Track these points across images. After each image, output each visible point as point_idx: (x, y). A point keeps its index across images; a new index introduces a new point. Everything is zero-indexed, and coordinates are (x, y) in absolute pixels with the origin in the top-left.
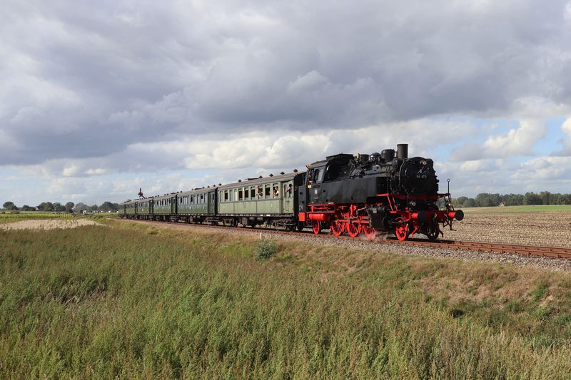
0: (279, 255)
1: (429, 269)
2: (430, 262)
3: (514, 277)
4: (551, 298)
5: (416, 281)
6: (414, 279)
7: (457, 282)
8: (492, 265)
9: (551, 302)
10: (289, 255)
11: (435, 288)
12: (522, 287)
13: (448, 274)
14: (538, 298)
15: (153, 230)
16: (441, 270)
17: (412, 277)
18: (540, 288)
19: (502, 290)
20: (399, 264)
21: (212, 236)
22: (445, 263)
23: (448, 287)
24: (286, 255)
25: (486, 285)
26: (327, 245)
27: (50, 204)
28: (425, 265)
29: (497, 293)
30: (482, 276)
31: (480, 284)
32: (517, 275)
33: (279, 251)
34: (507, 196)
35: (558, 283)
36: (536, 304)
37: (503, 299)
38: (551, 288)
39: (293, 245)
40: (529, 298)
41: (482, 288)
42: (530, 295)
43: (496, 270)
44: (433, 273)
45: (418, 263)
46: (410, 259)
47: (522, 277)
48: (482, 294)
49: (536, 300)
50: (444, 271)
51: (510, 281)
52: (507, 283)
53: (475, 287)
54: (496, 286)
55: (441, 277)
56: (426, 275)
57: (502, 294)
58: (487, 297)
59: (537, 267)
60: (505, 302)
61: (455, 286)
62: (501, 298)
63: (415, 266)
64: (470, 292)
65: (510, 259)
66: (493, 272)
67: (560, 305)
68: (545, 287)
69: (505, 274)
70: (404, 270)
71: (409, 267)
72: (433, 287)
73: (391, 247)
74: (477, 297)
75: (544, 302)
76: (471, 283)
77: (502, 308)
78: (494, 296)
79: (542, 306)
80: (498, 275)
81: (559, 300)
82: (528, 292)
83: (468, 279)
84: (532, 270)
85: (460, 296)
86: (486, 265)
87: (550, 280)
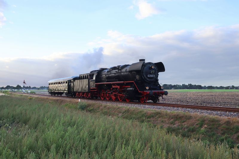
0: (88, 108)
1: (154, 115)
2: (154, 112)
3: (190, 118)
5: (149, 119)
7: (166, 120)
8: (179, 113)
9: (206, 127)
10: (92, 108)
11: (157, 122)
12: (194, 121)
13: (162, 116)
14: (201, 126)
15: (31, 98)
16: (159, 115)
17: (147, 117)
18: (201, 122)
19: (185, 123)
20: (141, 112)
21: (58, 100)
22: (160, 112)
23: (162, 122)
24: (91, 109)
25: (178, 121)
26: (108, 104)
28: (152, 112)
29: (183, 124)
30: (177, 117)
31: (176, 120)
32: (191, 116)
33: (88, 107)
34: (175, 85)
35: (209, 120)
37: (186, 126)
38: (206, 122)
39: (94, 105)
40: (197, 126)
44: (156, 116)
45: (148, 112)
46: (145, 110)
47: (193, 117)
48: (177, 125)
49: (200, 127)
50: (160, 115)
51: (188, 119)
52: (187, 120)
53: (174, 122)
54: (183, 121)
55: (159, 117)
56: (153, 117)
57: (185, 125)
58: (180, 126)
59: (198, 113)
60: (187, 127)
61: (166, 121)
62: (185, 126)
63: (148, 113)
64: (172, 124)
65: (186, 110)
66: (181, 116)
67: (210, 128)
68: (203, 122)
69: (186, 116)
70: (143, 115)
71: (145, 113)
72: (156, 122)
73: (136, 105)
74: (175, 126)
75: (203, 128)
76: (172, 120)
77: (186, 130)
78: (182, 125)
79: (203, 129)
80: (183, 117)
81: (209, 127)
82: (196, 124)
83: (171, 119)
84: (197, 114)
85: (168, 125)
86: (177, 113)
87: (205, 119)
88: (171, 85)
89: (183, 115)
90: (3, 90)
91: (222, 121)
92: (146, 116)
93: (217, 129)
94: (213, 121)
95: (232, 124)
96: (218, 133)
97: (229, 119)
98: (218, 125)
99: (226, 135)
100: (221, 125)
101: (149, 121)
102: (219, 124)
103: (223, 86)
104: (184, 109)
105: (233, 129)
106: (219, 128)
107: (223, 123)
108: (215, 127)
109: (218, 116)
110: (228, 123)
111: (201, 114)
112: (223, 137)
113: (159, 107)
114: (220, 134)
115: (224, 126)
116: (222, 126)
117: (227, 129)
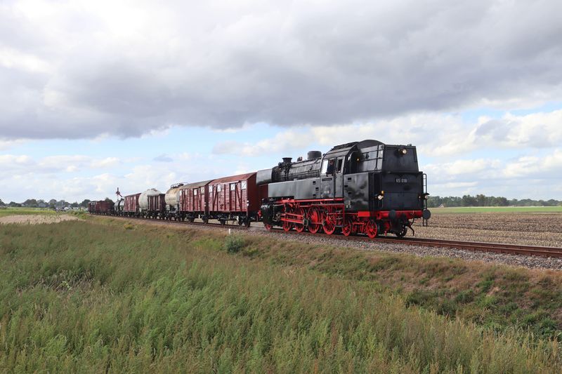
0: (247, 249)
1: (384, 263)
2: (385, 256)
3: (462, 271)
4: (497, 289)
5: (373, 274)
6: (371, 272)
7: (411, 274)
8: (441, 259)
9: (497, 292)
10: (255, 249)
11: (391, 280)
12: (470, 279)
13: (402, 268)
14: (486, 290)
15: (130, 226)
16: (396, 264)
17: (369, 269)
18: (487, 280)
19: (452, 282)
20: (357, 257)
21: (184, 231)
22: (399, 257)
23: (402, 279)
24: (253, 250)
25: (437, 277)
26: (290, 240)
27: (34, 201)
28: (381, 258)
29: (448, 284)
30: (434, 269)
31: (432, 276)
32: (465, 268)
33: (247, 245)
34: (446, 198)
35: (504, 275)
36: (483, 294)
37: (454, 290)
38: (497, 280)
39: (260, 241)
40: (478, 289)
41: (434, 279)
42: (478, 286)
43: (445, 264)
44: (389, 266)
45: (374, 257)
46: (367, 253)
47: (471, 270)
48: (434, 286)
49: (483, 291)
50: (399, 265)
51: (459, 274)
52: (457, 276)
53: (428, 279)
54: (447, 278)
55: (396, 270)
56: (383, 268)
57: (452, 286)
58: (439, 288)
59: (483, 261)
60: (455, 292)
61: (409, 278)
62: (451, 289)
63: (372, 259)
64: (423, 283)
65: (458, 254)
66: (444, 266)
67: (506, 295)
68: (491, 279)
69: (455, 267)
70: (362, 263)
71: (367, 261)
72: (389, 279)
73: (349, 243)
74: (430, 288)
75: (491, 293)
76: (424, 275)
77: (453, 298)
78: (445, 287)
79: (490, 296)
80: (448, 268)
81: (504, 291)
82: (476, 283)
83: (421, 272)
84: (479, 264)
85: (414, 287)
86: (436, 259)
87: (496, 273)
88: (438, 197)
89: (447, 265)
90: (76, 209)
91: (533, 279)
92: (368, 267)
93: (521, 295)
94: (512, 279)
95: (555, 285)
96: (523, 306)
97: (550, 273)
98: (523, 288)
99: (540, 310)
100: (532, 287)
101: (373, 278)
102: (527, 286)
103: (555, 200)
104: (451, 252)
105: (558, 295)
106: (525, 294)
107: (536, 282)
108: (517, 292)
109: (526, 267)
110: (546, 282)
111: (487, 263)
112: (534, 314)
113: (398, 246)
114: (526, 307)
115: (536, 289)
116: (533, 290)
117: (544, 296)
